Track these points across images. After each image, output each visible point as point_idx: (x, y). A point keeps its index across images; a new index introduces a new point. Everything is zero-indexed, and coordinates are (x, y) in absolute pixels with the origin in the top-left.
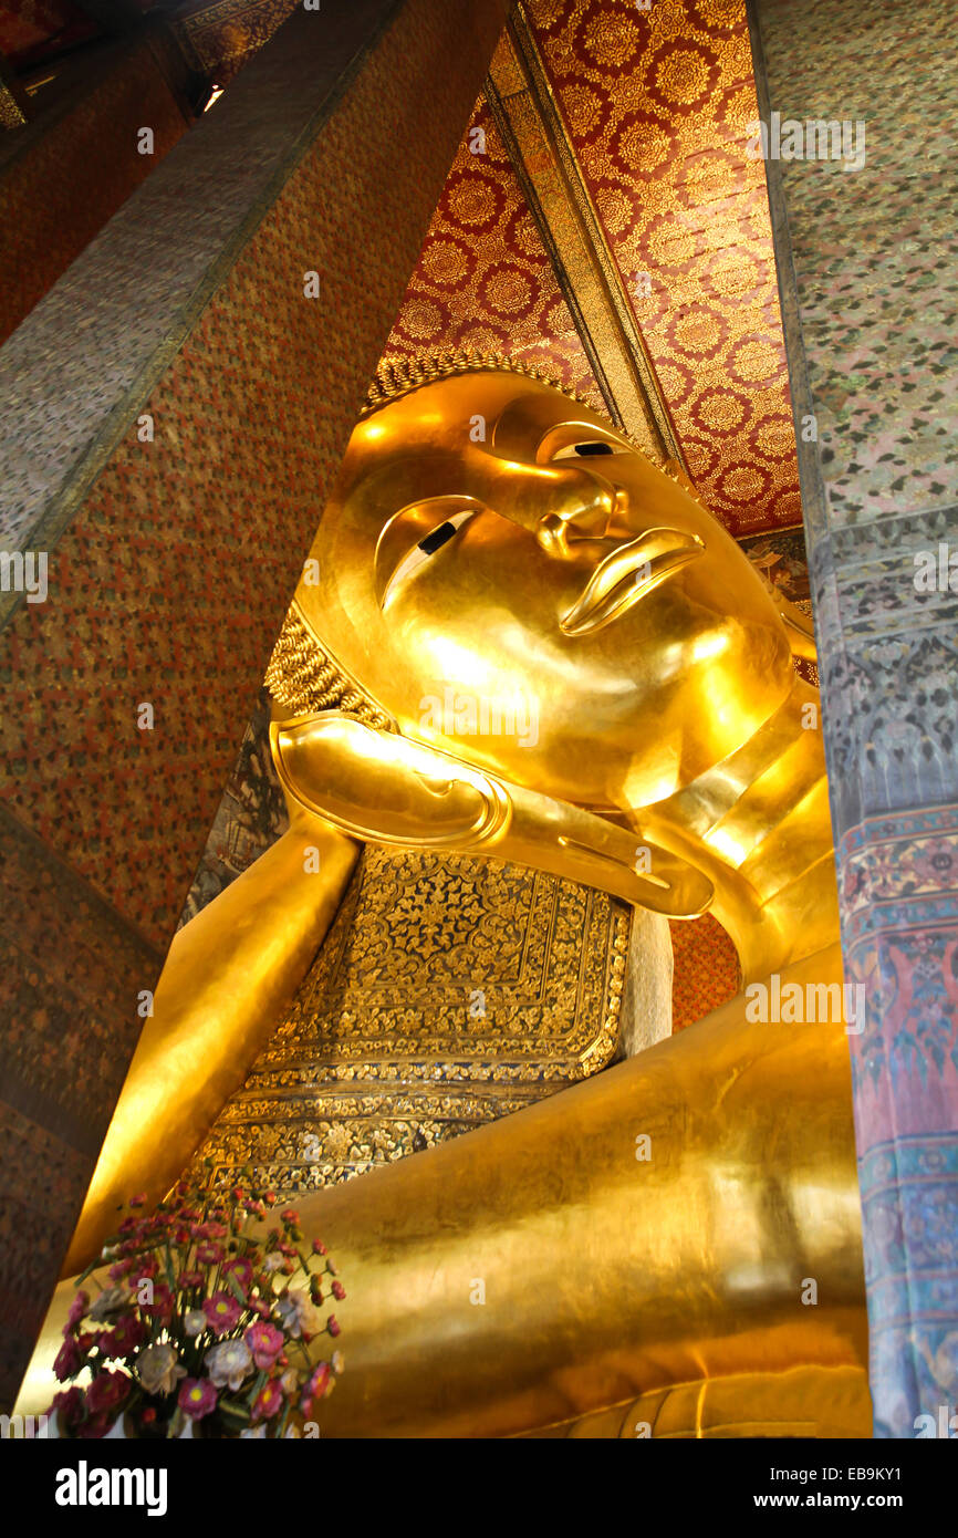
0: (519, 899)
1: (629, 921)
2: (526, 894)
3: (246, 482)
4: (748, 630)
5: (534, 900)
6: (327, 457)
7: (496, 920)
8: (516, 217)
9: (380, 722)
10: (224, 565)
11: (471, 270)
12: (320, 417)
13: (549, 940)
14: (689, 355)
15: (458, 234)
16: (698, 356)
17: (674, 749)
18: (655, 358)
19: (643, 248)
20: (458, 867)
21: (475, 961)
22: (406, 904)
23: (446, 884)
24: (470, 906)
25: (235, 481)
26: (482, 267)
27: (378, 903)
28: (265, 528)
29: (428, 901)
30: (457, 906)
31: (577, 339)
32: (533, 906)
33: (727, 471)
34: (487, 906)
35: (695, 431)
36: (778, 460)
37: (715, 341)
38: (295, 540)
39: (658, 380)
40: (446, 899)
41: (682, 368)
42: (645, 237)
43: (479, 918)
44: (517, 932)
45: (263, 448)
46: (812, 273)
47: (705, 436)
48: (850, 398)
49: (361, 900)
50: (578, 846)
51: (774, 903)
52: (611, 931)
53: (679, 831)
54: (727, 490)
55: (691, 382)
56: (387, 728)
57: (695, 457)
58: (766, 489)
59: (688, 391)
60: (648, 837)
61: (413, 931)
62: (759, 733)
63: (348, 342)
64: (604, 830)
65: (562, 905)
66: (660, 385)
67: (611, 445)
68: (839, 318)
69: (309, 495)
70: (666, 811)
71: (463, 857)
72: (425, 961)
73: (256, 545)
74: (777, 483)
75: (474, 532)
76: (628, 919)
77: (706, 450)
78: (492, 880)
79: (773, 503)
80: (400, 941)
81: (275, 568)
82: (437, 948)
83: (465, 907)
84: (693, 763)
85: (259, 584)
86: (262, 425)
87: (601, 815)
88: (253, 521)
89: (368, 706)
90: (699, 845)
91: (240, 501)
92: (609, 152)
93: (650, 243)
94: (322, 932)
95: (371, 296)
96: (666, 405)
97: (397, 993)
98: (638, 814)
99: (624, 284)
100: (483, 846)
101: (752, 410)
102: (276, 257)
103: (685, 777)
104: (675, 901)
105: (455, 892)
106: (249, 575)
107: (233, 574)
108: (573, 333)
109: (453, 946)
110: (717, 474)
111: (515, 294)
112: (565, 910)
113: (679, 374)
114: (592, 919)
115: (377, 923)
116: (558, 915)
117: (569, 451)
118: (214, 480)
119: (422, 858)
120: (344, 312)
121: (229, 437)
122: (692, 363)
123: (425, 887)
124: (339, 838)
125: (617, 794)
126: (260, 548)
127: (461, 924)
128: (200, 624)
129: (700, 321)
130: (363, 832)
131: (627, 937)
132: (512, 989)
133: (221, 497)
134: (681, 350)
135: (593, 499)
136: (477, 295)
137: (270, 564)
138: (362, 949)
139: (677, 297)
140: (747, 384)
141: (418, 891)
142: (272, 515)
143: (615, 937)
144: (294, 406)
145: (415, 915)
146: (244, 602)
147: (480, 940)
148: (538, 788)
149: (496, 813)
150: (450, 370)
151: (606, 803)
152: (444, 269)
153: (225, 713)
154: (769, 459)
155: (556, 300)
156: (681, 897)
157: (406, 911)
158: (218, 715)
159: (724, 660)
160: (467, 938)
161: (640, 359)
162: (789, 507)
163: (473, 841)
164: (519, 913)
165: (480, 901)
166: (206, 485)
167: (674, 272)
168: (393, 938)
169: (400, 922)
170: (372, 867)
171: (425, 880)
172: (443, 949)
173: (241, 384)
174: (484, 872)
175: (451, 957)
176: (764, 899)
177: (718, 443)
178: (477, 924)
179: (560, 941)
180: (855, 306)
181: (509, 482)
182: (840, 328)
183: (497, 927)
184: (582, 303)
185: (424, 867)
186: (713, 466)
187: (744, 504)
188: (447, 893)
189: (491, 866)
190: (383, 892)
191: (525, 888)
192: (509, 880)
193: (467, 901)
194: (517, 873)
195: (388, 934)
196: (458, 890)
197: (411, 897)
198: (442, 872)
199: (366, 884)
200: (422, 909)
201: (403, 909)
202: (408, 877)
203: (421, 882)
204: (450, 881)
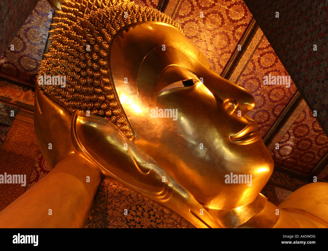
78: (165, 216)
130: (110, 174)
141: (138, 209)
149: (168, 190)
171: (140, 206)
188: (150, 215)
189: (165, 210)
190: (121, 204)
191: (178, 224)
192: (172, 218)
193: (158, 221)
194: (174, 216)
195: (127, 223)
196: (154, 215)
197: (135, 211)
198: (146, 204)
199: (109, 197)
200: (140, 218)
201: (132, 215)
202: (132, 201)
203: (138, 206)
204: (150, 210)
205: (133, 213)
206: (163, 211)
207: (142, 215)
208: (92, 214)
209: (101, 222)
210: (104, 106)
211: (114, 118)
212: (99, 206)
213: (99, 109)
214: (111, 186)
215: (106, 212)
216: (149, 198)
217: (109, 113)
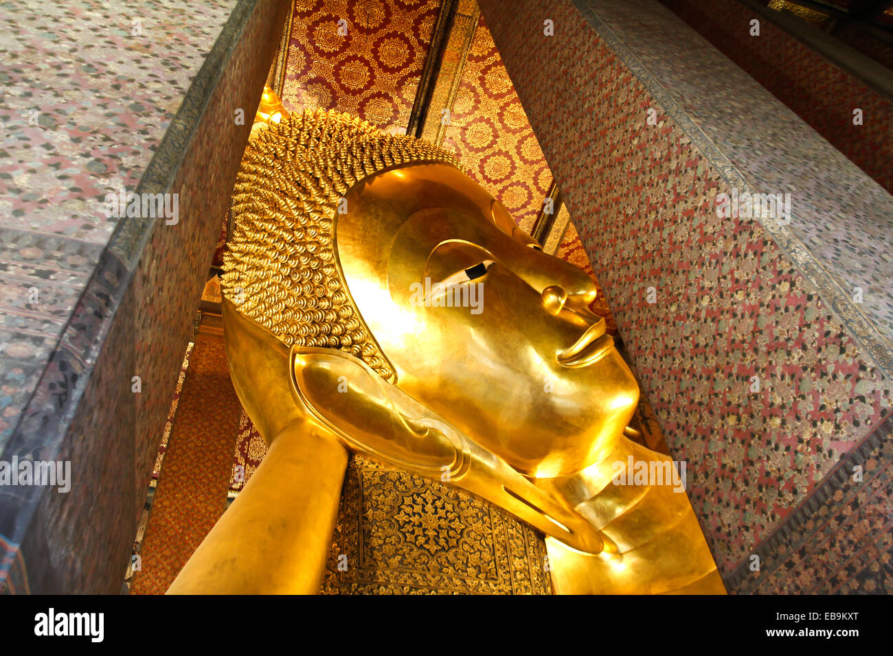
0: (484, 522)
2: (486, 519)
5: (493, 525)
7: (473, 534)
8: (412, 75)
9: (386, 373)
11: (367, 87)
13: (509, 554)
15: (374, 64)
20: (439, 490)
21: (467, 561)
23: (434, 501)
24: (454, 520)
26: (374, 89)
27: (383, 505)
30: (445, 519)
32: (493, 528)
34: (464, 523)
40: (436, 513)
42: (469, 124)
43: (462, 530)
44: (488, 545)
49: (365, 499)
56: (386, 378)
61: (418, 531)
64: (528, 487)
65: (509, 531)
72: (433, 556)
78: (462, 504)
80: (410, 537)
82: (440, 548)
83: (451, 521)
89: (377, 358)
92: (481, 72)
97: (419, 577)
105: (441, 509)
109: (449, 548)
112: (512, 535)
114: (529, 545)
115: (387, 520)
116: (509, 538)
123: (419, 500)
127: (452, 533)
130: (361, 446)
132: (495, 585)
136: (359, 104)
138: (380, 538)
141: (414, 502)
145: (416, 519)
147: (466, 547)
149: (463, 459)
152: (352, 78)
157: (409, 515)
160: (457, 543)
164: (486, 532)
168: (404, 534)
169: (406, 523)
170: (368, 474)
171: (418, 495)
172: (443, 549)
175: (451, 556)
178: (461, 533)
179: (515, 557)
183: (475, 539)
185: (414, 484)
188: (436, 508)
189: (461, 495)
190: (386, 497)
191: (485, 515)
192: (474, 507)
193: (451, 516)
194: (478, 504)
195: (399, 530)
196: (443, 508)
197: (410, 505)
198: (428, 491)
199: (365, 486)
200: (420, 516)
201: (406, 514)
202: (404, 489)
203: (415, 496)
204: (436, 500)
205: (408, 510)
206: (457, 498)
207: (423, 510)
208: (341, 520)
209: (357, 533)
210: (337, 330)
211: (356, 348)
212: (351, 505)
213: (330, 335)
214: (367, 467)
215: (365, 515)
216: (432, 479)
217: (346, 341)
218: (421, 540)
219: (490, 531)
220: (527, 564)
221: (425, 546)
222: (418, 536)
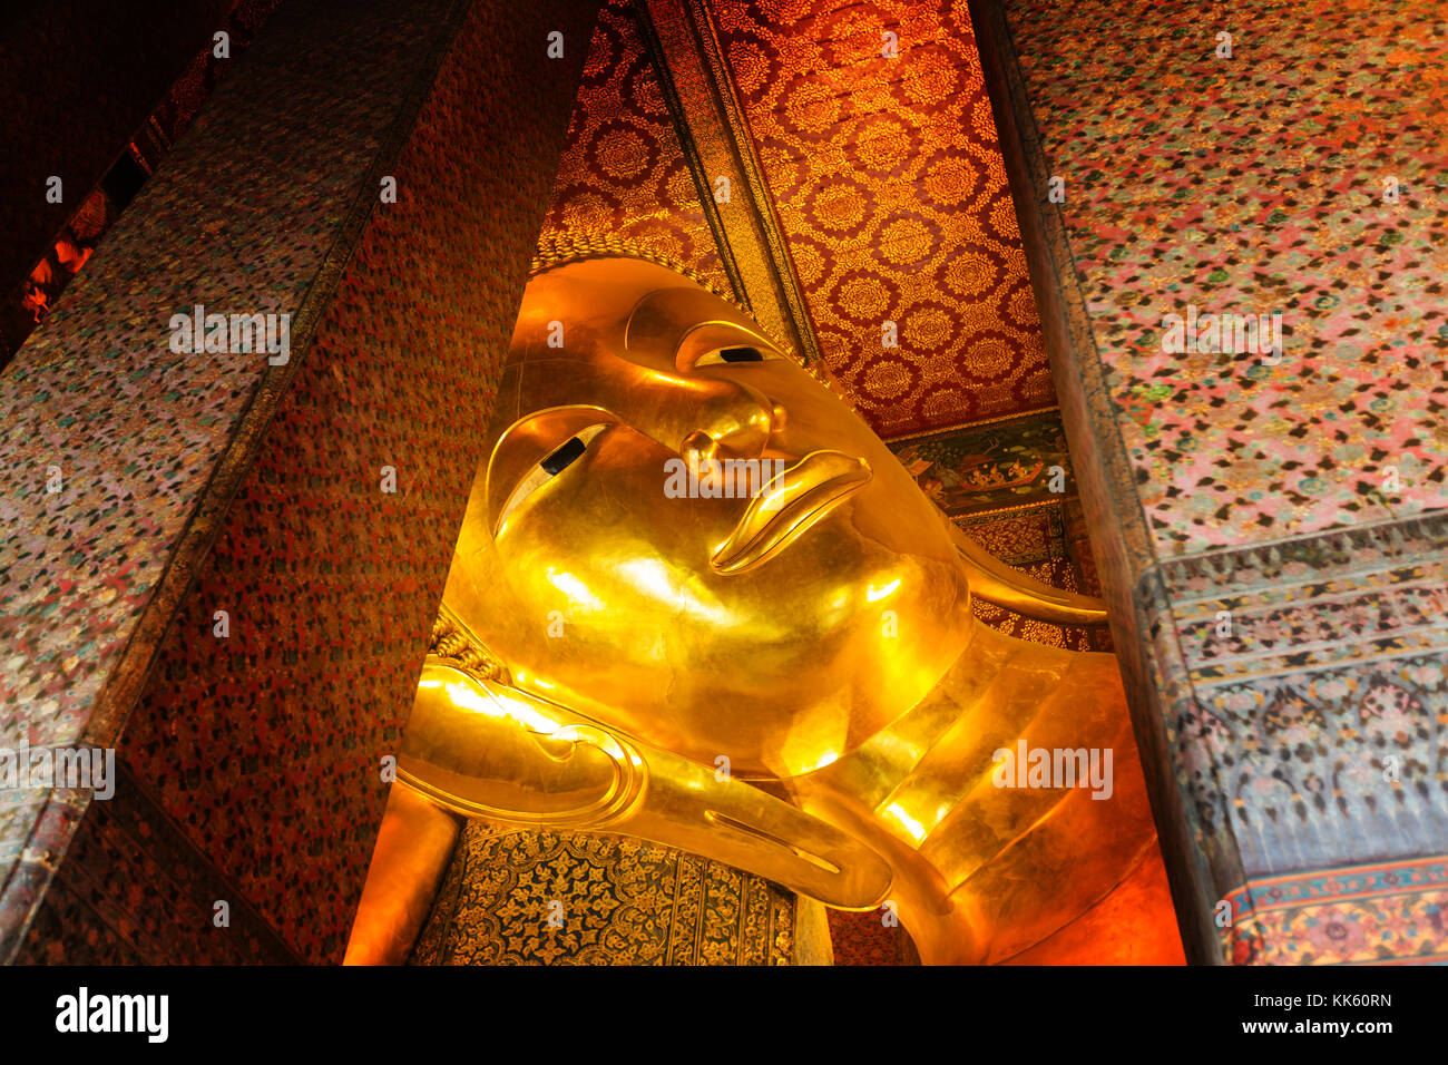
0: (660, 887)
1: (792, 915)
2: (667, 880)
3: (408, 422)
4: (926, 568)
5: (678, 888)
6: (485, 386)
7: (632, 914)
8: (635, 69)
9: (489, 670)
10: (389, 522)
12: (476, 340)
13: (698, 938)
14: (829, 233)
16: (840, 235)
17: (843, 706)
18: (790, 234)
19: (780, 110)
20: (584, 848)
22: (521, 895)
23: (570, 870)
24: (600, 897)
25: (398, 421)
26: (593, 124)
27: (485, 895)
28: (427, 474)
29: (549, 891)
30: (585, 897)
31: (701, 211)
32: (677, 896)
33: (868, 365)
34: (620, 896)
35: (832, 319)
36: (928, 353)
37: (860, 218)
38: (456, 485)
39: (792, 259)
40: (571, 889)
41: (820, 247)
42: (783, 98)
43: (612, 912)
44: (657, 928)
45: (424, 382)
46: (1092, 258)
47: (845, 325)
48: (1157, 411)
49: (463, 891)
50: (726, 820)
51: (961, 891)
52: (772, 927)
53: (847, 802)
54: (868, 386)
55: (830, 264)
56: (496, 678)
57: (832, 348)
58: (913, 386)
59: (827, 273)
60: (811, 809)
61: (531, 929)
62: (937, 687)
63: (501, 251)
64: (759, 802)
65: (711, 893)
66: (795, 266)
67: (760, 350)
68: (1130, 315)
69: (468, 432)
70: (830, 779)
71: (590, 836)
73: (419, 495)
74: (927, 378)
75: (606, 449)
76: (791, 912)
77: (845, 340)
78: (625, 864)
79: (921, 402)
80: (515, 943)
81: (438, 520)
82: (562, 951)
83: (595, 898)
84: (862, 725)
85: (423, 541)
86: (422, 354)
87: (754, 784)
88: (416, 467)
89: (473, 651)
90: (872, 820)
91: (403, 445)
93: (789, 104)
94: (416, 930)
95: (521, 194)
96: (801, 289)
98: (797, 783)
99: (757, 151)
100: (614, 822)
101: (899, 296)
102: (432, 157)
103: (853, 742)
104: (847, 889)
105: (580, 880)
106: (413, 531)
107: (397, 531)
108: (696, 204)
109: (581, 948)
110: (857, 368)
111: (628, 157)
112: (715, 899)
113: (817, 254)
114: (748, 913)
115: (485, 920)
116: (706, 908)
117: (713, 357)
118: (378, 423)
119: (540, 837)
120: (497, 216)
121: (391, 371)
122: (832, 242)
123: (545, 874)
124: (434, 811)
125: (775, 760)
126: (423, 498)
127: (591, 920)
128: (367, 593)
129: (842, 195)
130: (465, 805)
131: (791, 934)
133: (385, 442)
134: (820, 227)
135: (749, 417)
136: (586, 156)
137: (433, 516)
138: (466, 954)
139: (817, 167)
140: (895, 267)
141: (536, 879)
142: (434, 459)
143: (776, 934)
144: (452, 329)
145: (532, 909)
146: (409, 564)
147: (613, 940)
148: (682, 752)
149: (630, 781)
150: (570, 255)
151: (762, 769)
153: (392, 695)
154: (918, 352)
155: (677, 165)
156: (854, 882)
157: (522, 905)
158: (385, 699)
159: (898, 604)
160: (598, 937)
161: (773, 236)
162: (939, 407)
163: (603, 815)
164: (661, 905)
165: (612, 890)
166: (371, 429)
167: (815, 139)
168: (506, 939)
169: (514, 919)
170: (477, 849)
172: (569, 951)
173: (402, 309)
174: (617, 854)
176: (952, 887)
177: (859, 332)
178: (609, 920)
179: (711, 939)
180: (1146, 302)
181: (650, 393)
182: (1133, 327)
183: (634, 922)
184: (709, 171)
185: (542, 848)
186: (853, 358)
187: (887, 402)
188: (572, 881)
189: (624, 847)
190: (492, 880)
191: (666, 873)
192: (646, 864)
193: (596, 890)
196: (585, 877)
197: (527, 887)
198: (564, 854)
199: (468, 870)
200: (541, 903)
201: (517, 903)
202: (523, 860)
203: (539, 867)
204: (575, 866)
214: (478, 836)
215: (455, 920)
218: (534, 944)
219: (669, 902)
220: (735, 950)
221: (536, 953)
222: (529, 937)
